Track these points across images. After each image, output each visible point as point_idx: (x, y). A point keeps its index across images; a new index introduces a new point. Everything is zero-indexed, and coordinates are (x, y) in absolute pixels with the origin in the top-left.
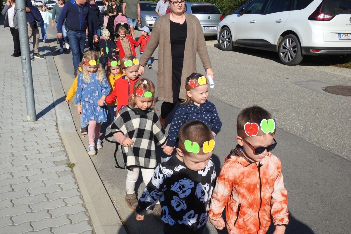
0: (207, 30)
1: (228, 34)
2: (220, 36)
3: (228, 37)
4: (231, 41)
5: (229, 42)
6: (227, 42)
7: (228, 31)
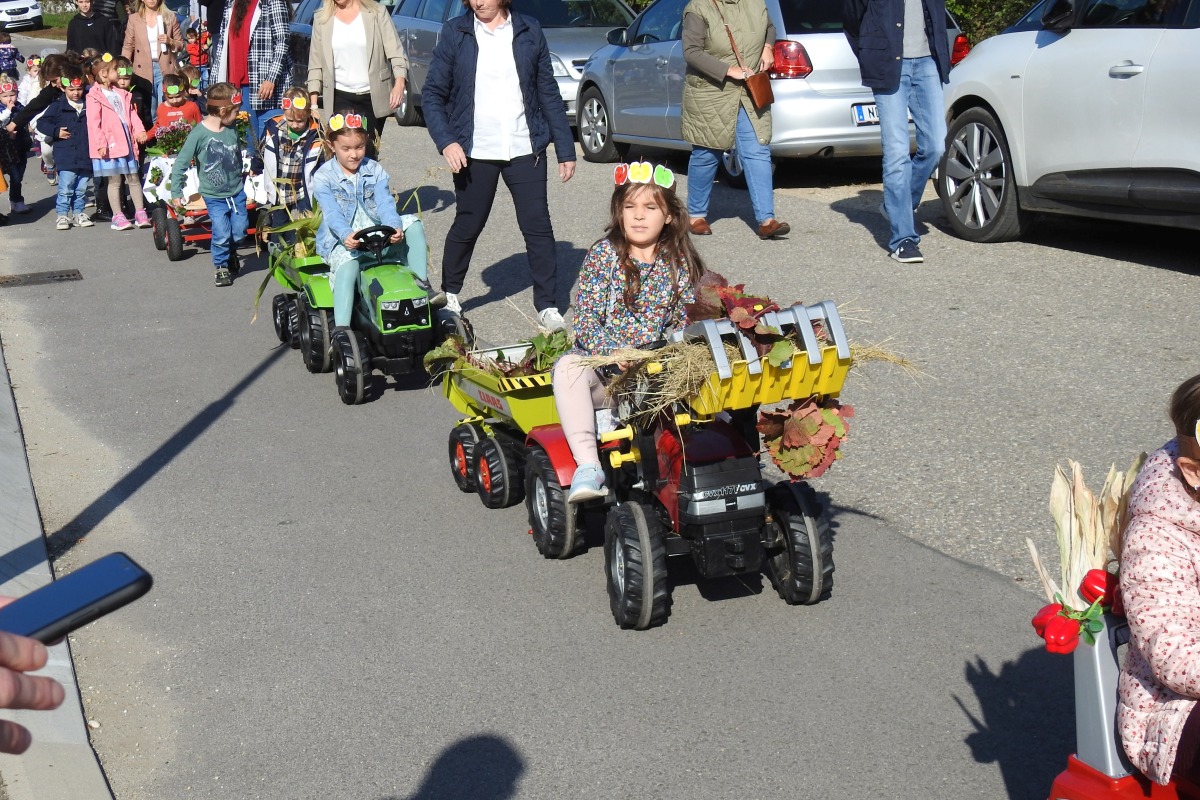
1: (993, 146)
3: (993, 163)
4: (1011, 185)
5: (997, 190)
6: (990, 191)
7: (986, 129)
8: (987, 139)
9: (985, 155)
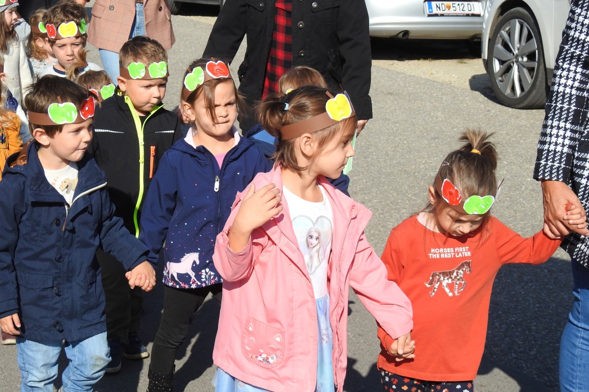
0: (442, 15)
1: (529, 37)
2: (492, 42)
3: (528, 50)
4: (542, 67)
5: (531, 70)
6: (525, 71)
7: (525, 24)
8: (525, 32)
9: (523, 43)
